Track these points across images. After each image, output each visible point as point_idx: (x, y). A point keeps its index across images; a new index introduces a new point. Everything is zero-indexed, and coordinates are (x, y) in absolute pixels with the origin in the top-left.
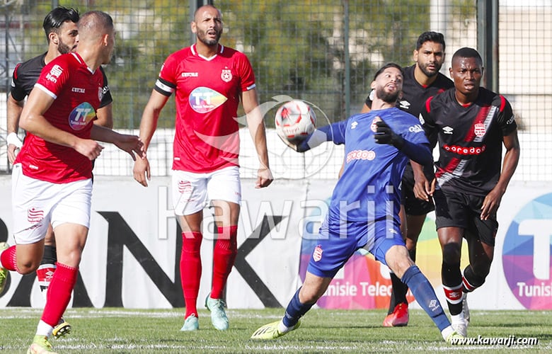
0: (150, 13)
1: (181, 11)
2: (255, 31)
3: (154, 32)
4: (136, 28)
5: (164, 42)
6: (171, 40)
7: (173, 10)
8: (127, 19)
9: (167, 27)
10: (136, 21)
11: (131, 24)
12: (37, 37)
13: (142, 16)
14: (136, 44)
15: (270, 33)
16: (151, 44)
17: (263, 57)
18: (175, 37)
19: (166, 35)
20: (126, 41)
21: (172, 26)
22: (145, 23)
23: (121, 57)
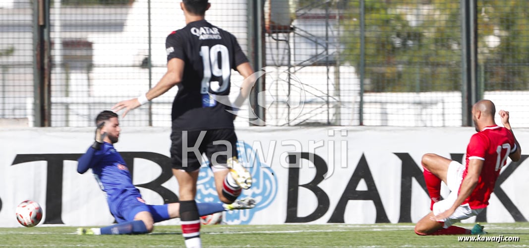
0: (431, 7)
1: (454, 6)
2: (508, 20)
3: (434, 21)
4: (421, 18)
5: (442, 28)
6: (447, 27)
7: (448, 5)
8: (415, 11)
9: (444, 17)
10: (421, 13)
11: (418, 15)
12: (349, 25)
13: (425, 10)
14: (421, 30)
15: (519, 22)
16: (433, 30)
17: (514, 38)
18: (450, 24)
19: (443, 23)
20: (414, 28)
21: (448, 16)
22: (428, 15)
23: (411, 40)
